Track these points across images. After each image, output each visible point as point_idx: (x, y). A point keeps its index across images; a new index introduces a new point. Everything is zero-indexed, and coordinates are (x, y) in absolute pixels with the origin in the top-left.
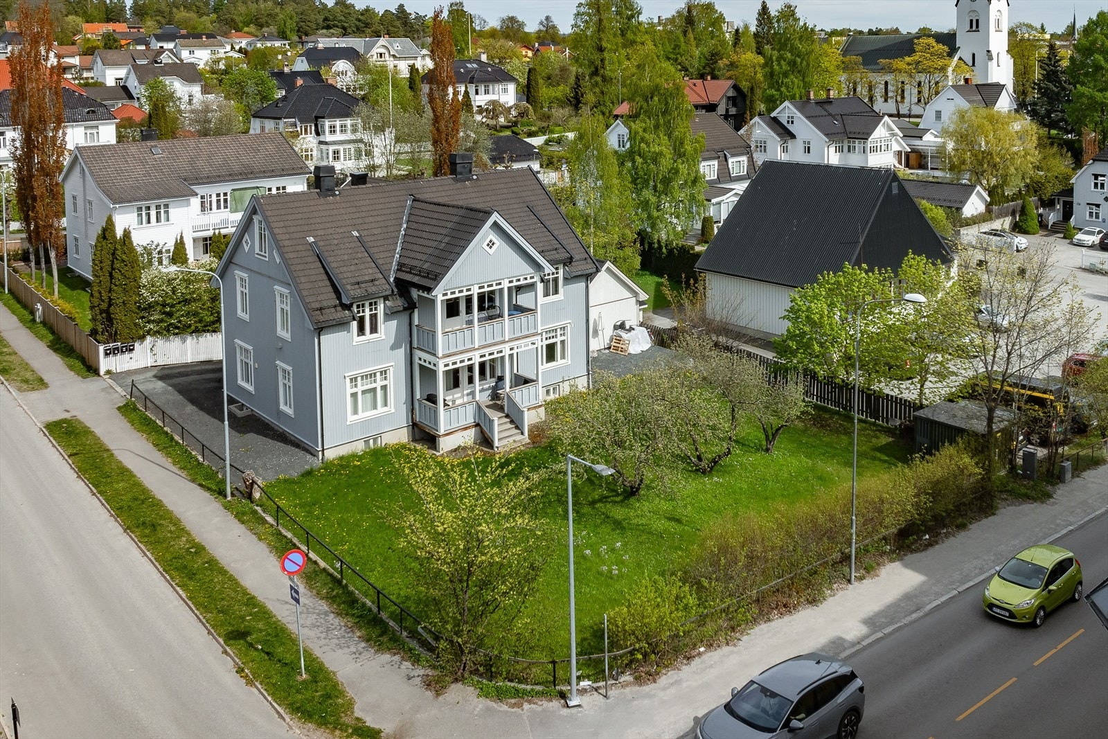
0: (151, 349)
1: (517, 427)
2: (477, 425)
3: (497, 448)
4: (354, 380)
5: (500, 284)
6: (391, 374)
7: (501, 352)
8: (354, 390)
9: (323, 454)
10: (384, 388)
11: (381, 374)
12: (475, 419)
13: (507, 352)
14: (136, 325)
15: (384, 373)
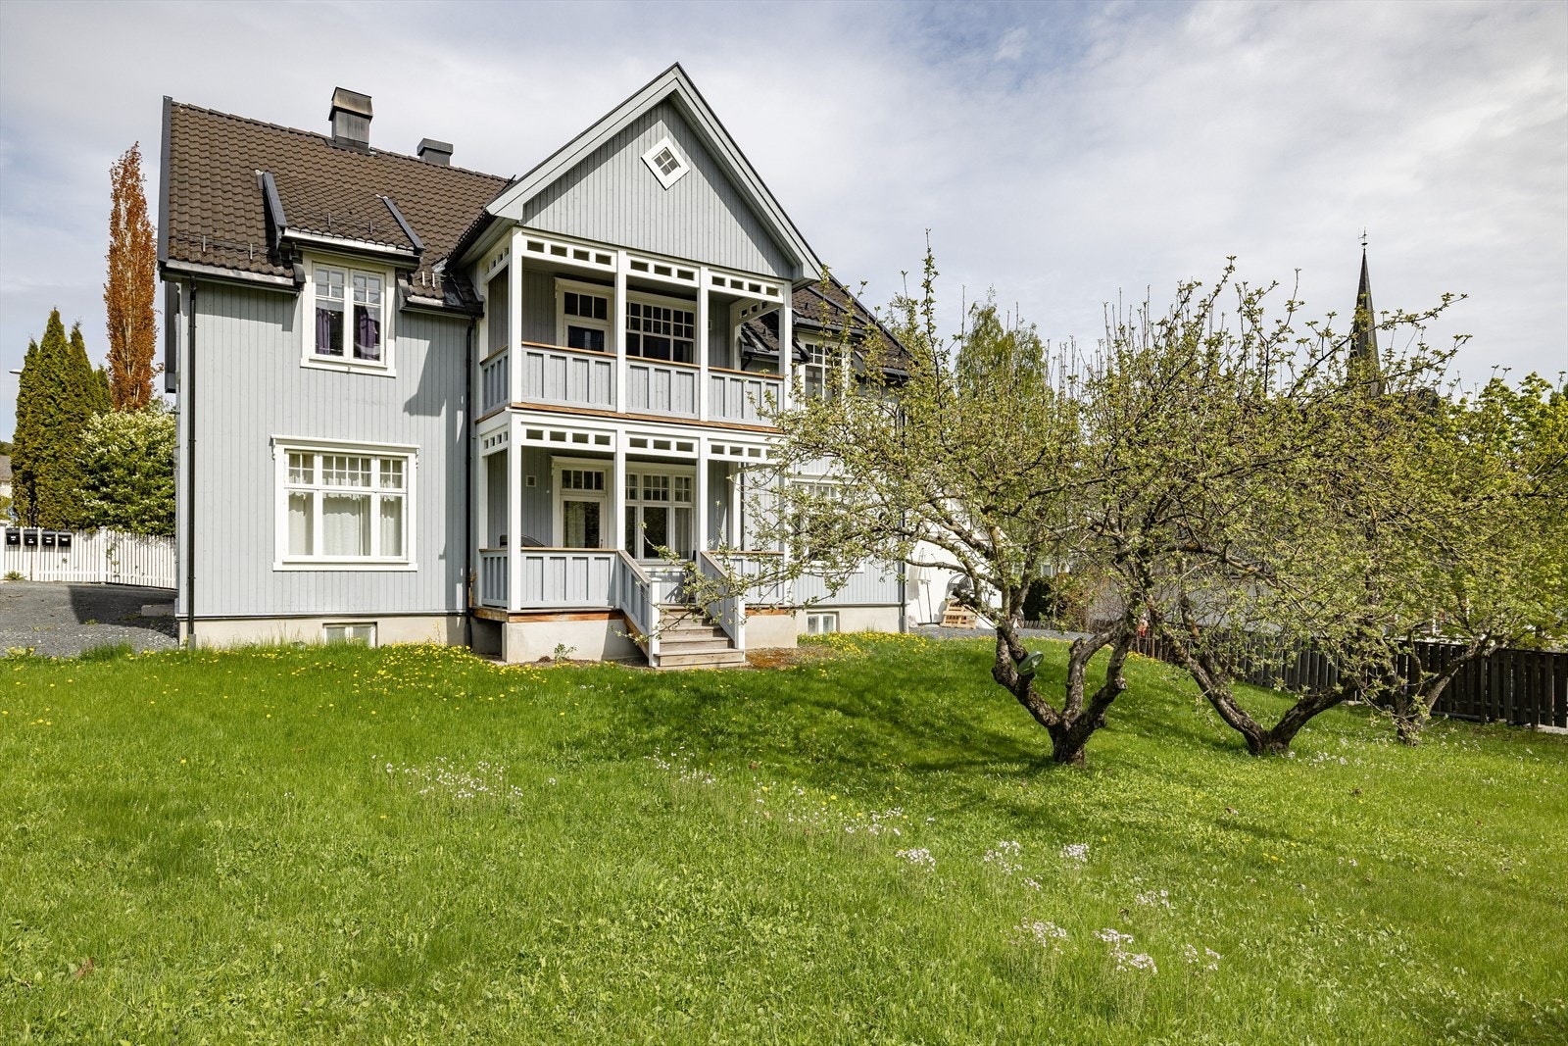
0: (109, 552)
1: (719, 631)
2: (616, 614)
3: (658, 658)
4: (300, 459)
5: (689, 276)
6: (411, 469)
7: (688, 448)
8: (301, 487)
9: (191, 630)
10: (392, 507)
11: (385, 465)
12: (611, 598)
13: (703, 454)
14: (76, 499)
15: (393, 465)
